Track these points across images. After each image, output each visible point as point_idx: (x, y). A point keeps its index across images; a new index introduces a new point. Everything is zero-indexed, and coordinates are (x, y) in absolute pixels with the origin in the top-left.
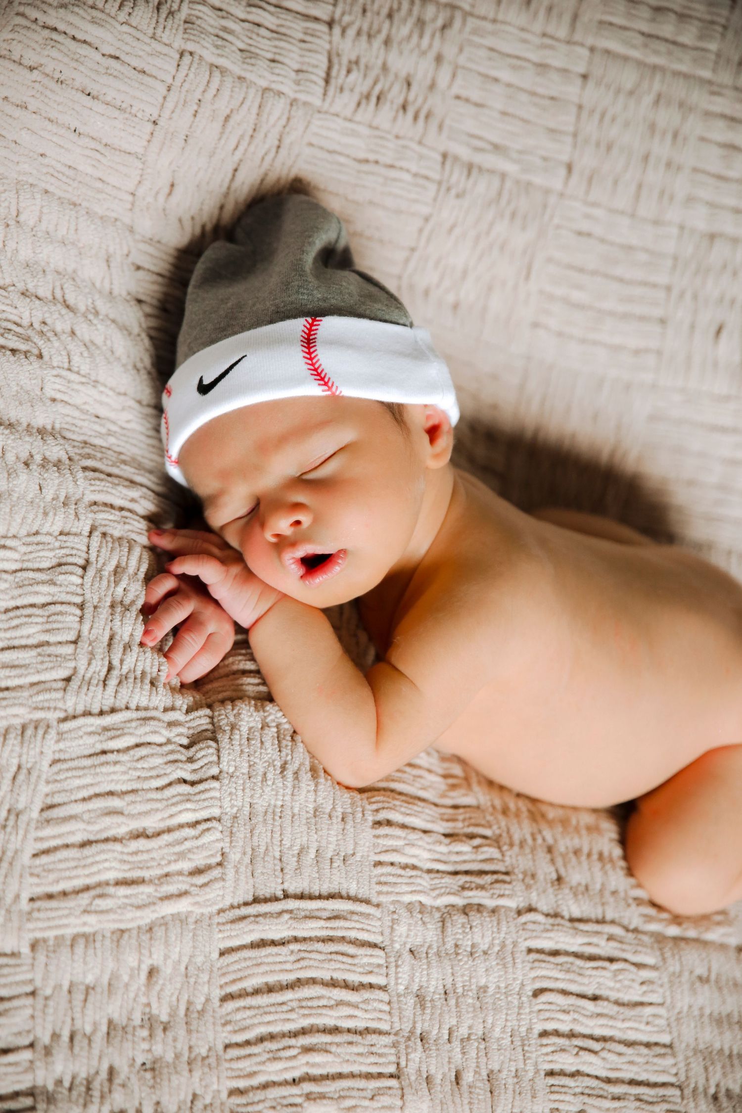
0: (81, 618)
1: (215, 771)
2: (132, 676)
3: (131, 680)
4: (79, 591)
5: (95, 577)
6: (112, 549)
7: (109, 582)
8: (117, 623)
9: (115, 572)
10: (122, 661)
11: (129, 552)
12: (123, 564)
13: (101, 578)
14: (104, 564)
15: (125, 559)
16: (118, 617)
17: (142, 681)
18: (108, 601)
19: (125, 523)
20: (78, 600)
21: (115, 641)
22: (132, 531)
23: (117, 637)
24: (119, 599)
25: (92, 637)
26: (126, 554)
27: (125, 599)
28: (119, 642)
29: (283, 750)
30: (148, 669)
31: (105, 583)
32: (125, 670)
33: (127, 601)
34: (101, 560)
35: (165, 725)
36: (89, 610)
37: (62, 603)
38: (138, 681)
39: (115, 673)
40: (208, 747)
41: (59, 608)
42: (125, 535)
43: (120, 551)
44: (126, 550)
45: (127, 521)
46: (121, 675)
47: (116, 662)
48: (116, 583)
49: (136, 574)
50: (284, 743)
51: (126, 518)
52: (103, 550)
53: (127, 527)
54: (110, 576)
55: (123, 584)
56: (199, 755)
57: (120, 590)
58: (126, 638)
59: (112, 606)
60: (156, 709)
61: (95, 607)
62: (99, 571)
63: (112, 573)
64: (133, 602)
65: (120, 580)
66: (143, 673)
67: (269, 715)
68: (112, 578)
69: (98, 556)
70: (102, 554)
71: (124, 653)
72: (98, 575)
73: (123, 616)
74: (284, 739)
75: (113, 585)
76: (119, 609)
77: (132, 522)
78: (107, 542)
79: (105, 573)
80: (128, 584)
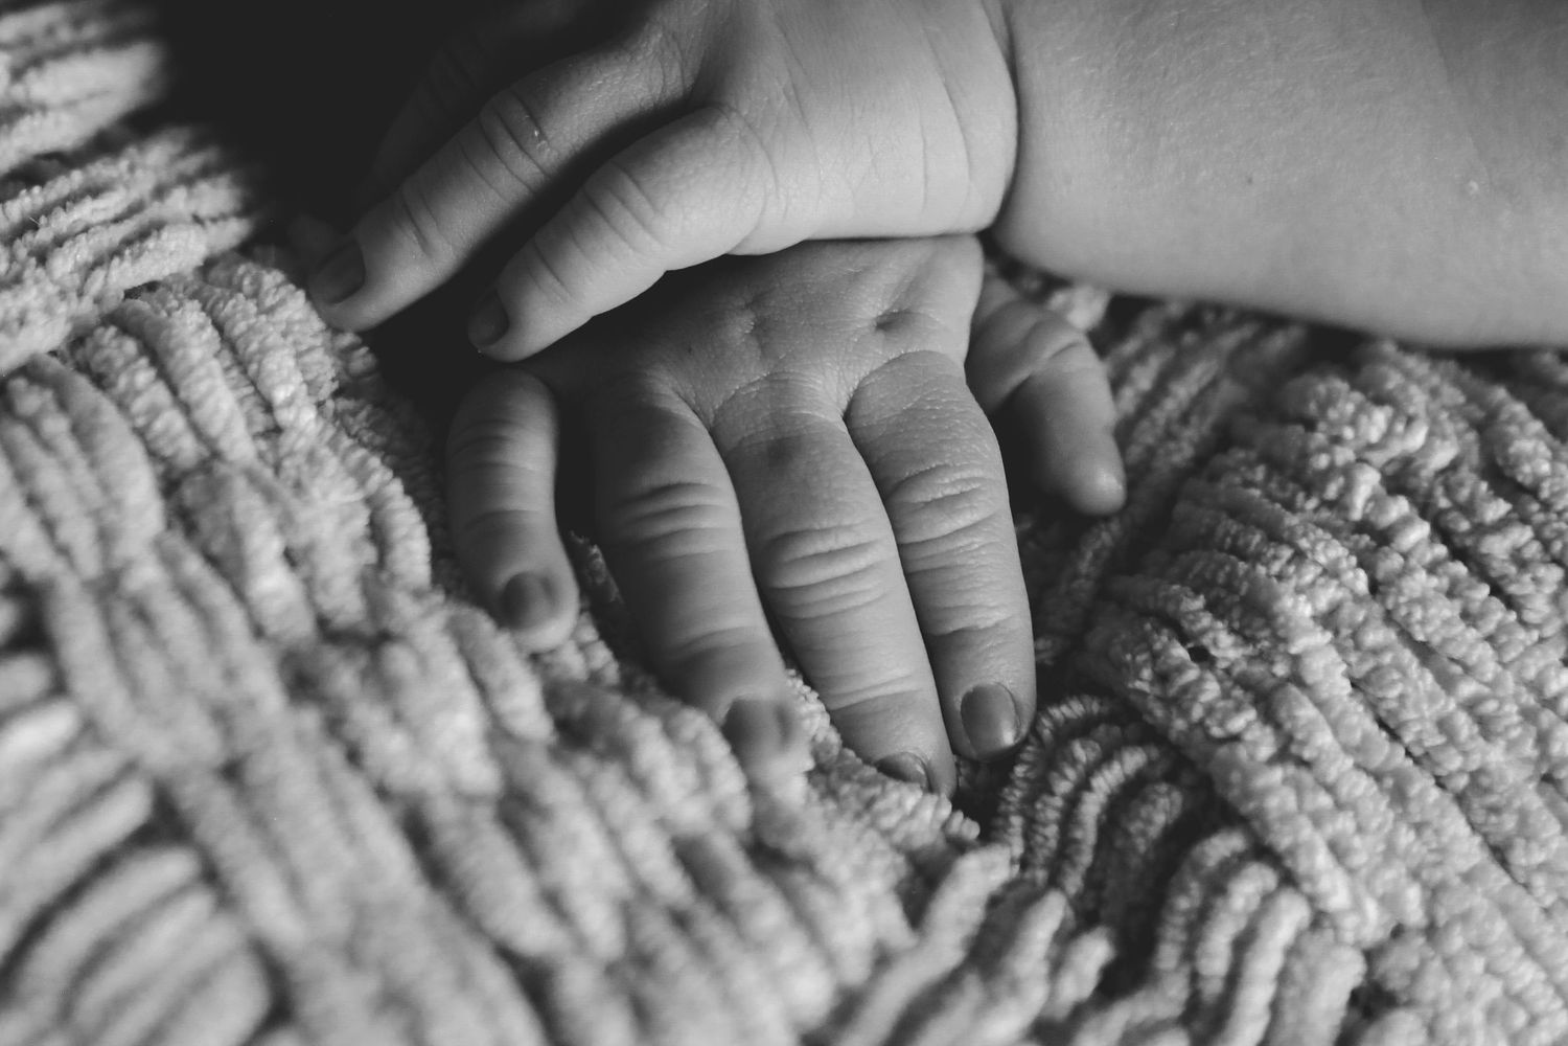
0: (211, 876)
1: (1341, 977)
2: (655, 930)
3: (675, 954)
4: (95, 765)
5: (114, 638)
6: (84, 433)
7: (188, 594)
8: (388, 746)
9: (182, 518)
10: (554, 902)
11: (164, 375)
12: (188, 449)
13: (142, 614)
14: (105, 537)
15: (171, 421)
16: (368, 717)
17: (723, 908)
18: (263, 683)
19: (42, 257)
20: (127, 810)
21: (448, 837)
22: (100, 262)
23: (443, 812)
24: (301, 627)
25: (337, 923)
26: (161, 393)
27: (328, 603)
28: (466, 824)
29: (1520, 587)
30: (692, 814)
31: (177, 620)
32: (602, 928)
33: (346, 603)
34: (79, 533)
35: (973, 989)
36: (214, 810)
37: (73, 894)
38: (704, 915)
39: (578, 985)
40: (1218, 885)
41: (72, 937)
42: (86, 307)
43: (122, 405)
44: (144, 375)
45: (44, 236)
46: (611, 970)
47: (535, 934)
48: (230, 567)
49: (274, 431)
50: (1497, 548)
51: (29, 225)
52: (50, 479)
53: (64, 264)
54: (169, 561)
55: (264, 545)
56: (1216, 959)
57: (273, 583)
58: (480, 774)
59: (302, 683)
60: (883, 959)
61: (232, 772)
62: (108, 588)
63: (176, 541)
64: (376, 579)
65: (236, 537)
66: (689, 855)
67: (1348, 489)
68: (194, 566)
69: (49, 526)
70: (62, 504)
71: (533, 859)
72: (122, 614)
73: (384, 686)
74: (1481, 530)
75: (218, 594)
76: (345, 678)
77: (63, 221)
78: (33, 424)
79: (146, 575)
80: (286, 523)
